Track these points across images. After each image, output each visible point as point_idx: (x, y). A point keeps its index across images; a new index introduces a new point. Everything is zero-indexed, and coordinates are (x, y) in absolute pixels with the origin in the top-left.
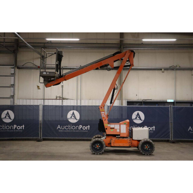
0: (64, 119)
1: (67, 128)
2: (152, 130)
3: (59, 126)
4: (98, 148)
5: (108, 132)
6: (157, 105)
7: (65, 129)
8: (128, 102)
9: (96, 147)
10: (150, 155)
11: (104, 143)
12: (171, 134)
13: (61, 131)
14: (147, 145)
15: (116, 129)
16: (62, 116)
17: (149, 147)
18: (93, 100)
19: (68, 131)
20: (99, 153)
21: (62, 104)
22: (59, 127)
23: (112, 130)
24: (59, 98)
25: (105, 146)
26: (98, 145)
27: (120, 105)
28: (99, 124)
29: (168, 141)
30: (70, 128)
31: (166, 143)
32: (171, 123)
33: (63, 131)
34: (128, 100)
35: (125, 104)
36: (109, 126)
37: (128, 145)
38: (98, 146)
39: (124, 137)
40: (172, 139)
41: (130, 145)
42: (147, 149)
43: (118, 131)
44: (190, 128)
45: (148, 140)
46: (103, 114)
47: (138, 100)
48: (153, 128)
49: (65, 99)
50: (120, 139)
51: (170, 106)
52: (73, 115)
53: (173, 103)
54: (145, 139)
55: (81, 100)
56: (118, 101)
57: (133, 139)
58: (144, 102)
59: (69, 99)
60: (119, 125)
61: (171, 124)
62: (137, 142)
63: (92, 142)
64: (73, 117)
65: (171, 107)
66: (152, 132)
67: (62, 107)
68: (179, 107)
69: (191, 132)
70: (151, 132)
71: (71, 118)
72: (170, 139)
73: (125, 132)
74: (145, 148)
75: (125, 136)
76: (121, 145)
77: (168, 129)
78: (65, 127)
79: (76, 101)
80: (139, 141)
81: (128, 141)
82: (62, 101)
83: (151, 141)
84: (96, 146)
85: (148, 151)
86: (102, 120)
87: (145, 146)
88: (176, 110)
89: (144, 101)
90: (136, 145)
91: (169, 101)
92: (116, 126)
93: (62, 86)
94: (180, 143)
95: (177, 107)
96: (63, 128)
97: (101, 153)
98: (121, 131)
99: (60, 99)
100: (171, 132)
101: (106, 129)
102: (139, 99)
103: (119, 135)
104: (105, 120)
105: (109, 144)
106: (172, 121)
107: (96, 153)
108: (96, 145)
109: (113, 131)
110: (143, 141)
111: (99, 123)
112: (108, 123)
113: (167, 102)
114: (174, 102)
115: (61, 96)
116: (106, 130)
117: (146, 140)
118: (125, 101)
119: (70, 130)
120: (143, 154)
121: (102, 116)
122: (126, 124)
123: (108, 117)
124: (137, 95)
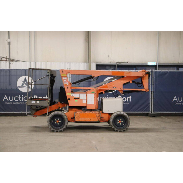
0: (13, 88)
1: (16, 99)
2: (127, 101)
3: (6, 96)
4: (58, 124)
5: (71, 103)
6: (135, 69)
7: (14, 101)
8: (97, 65)
9: (56, 123)
10: (124, 131)
11: (65, 117)
12: (152, 106)
13: (9, 103)
14: (121, 120)
15: (82, 100)
16: (10, 84)
17: (122, 122)
18: (52, 63)
19: (18, 103)
20: (59, 130)
21: (10, 68)
22: (6, 98)
23: (76, 101)
24: (5, 59)
25: (66, 121)
26: (59, 119)
27: (87, 69)
28: (59, 93)
29: (147, 115)
30: (21, 99)
31: (145, 116)
32: (152, 92)
33: (11, 103)
34: (98, 63)
35: (94, 68)
36: (72, 96)
37: (96, 120)
38: (58, 122)
39: (91, 110)
40: (153, 112)
41: (99, 120)
42: (121, 124)
44: (175, 99)
45: (122, 113)
46: (65, 81)
47: (111, 63)
48: (129, 99)
49: (14, 61)
50: (87, 112)
51: (151, 70)
52: (25, 82)
53: (155, 67)
54: (118, 111)
55: (35, 63)
56: (85, 63)
57: (103, 112)
58: (117, 65)
59: (19, 61)
60: (85, 95)
61: (152, 94)
62: (107, 115)
64: (25, 85)
65: (152, 72)
66: (128, 103)
67: (10, 71)
68: (163, 72)
69: (176, 104)
70: (126, 103)
71: (22, 85)
72: (150, 112)
74: (118, 123)
75: (94, 108)
76: (88, 120)
77: (148, 99)
78: (14, 98)
79: (28, 64)
80: (110, 114)
81: (97, 115)
82: (10, 63)
83: (125, 114)
84: (56, 121)
85: (122, 126)
86: (64, 88)
87: (118, 120)
88: (159, 76)
89: (118, 64)
90: (107, 120)
91: (150, 64)
92: (82, 96)
93: (9, 42)
94: (162, 117)
95: (160, 72)
96: (11, 99)
97: (62, 130)
98: (88, 101)
99: (6, 61)
100: (152, 104)
101: (69, 99)
102: (112, 61)
103: (86, 107)
104: (67, 88)
105: (73, 119)
106: (153, 89)
107: (55, 130)
109: (78, 102)
110: (115, 114)
111: (59, 91)
112: (71, 92)
113: (147, 66)
114: (156, 65)
115: (8, 57)
116: (68, 101)
117: (119, 113)
118: (93, 63)
119: (22, 102)
120: (115, 130)
121: (64, 83)
122: (94, 92)
123: (71, 84)
124: (109, 57)
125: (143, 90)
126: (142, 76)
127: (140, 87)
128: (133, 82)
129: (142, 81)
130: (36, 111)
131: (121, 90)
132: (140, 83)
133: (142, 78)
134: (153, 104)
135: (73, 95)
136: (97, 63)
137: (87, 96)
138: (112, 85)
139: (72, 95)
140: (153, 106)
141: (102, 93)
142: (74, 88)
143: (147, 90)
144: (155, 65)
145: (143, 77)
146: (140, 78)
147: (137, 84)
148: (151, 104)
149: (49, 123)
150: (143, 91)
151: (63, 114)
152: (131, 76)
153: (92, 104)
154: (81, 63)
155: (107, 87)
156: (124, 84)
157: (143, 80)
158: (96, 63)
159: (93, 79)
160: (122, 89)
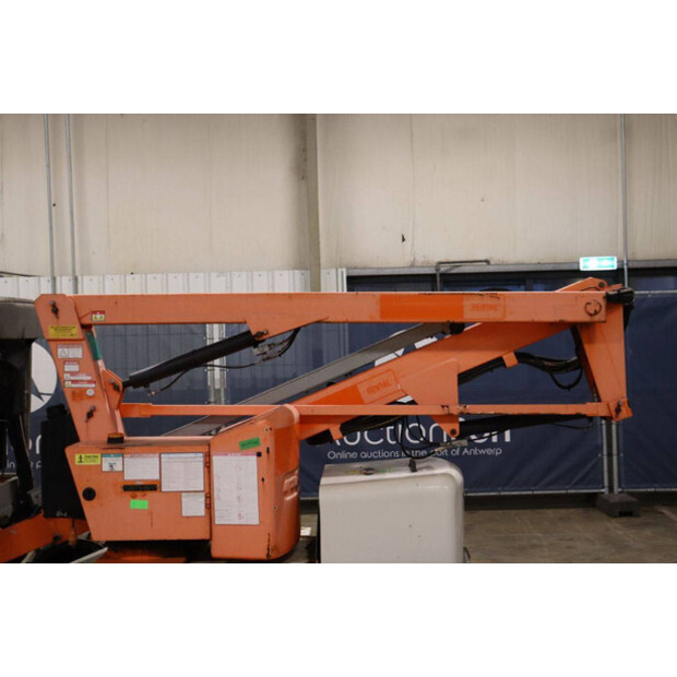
12: (610, 460)
18: (150, 277)
23: (139, 504)
34: (354, 268)
36: (112, 471)
40: (617, 489)
43: (194, 507)
46: (75, 368)
47: (412, 266)
53: (614, 276)
55: (75, 279)
56: (297, 271)
58: (442, 275)
59: (10, 274)
60: (200, 457)
66: (498, 452)
68: (656, 299)
70: (489, 451)
72: (605, 491)
73: (256, 521)
79: (45, 281)
89: (443, 269)
91: (589, 264)
92: (178, 471)
94: (665, 512)
98: (217, 505)
100: (610, 450)
101: (90, 494)
102: (420, 260)
104: (90, 415)
109: (150, 513)
112: (112, 440)
113: (577, 274)
114: (619, 271)
116: (85, 505)
118: (333, 271)
121: (68, 384)
122: (256, 443)
123: (116, 388)
124: (404, 240)
125: (588, 409)
126: (586, 318)
127: (569, 388)
128: (520, 356)
129: (580, 350)
131: (450, 417)
132: (567, 367)
133: (578, 333)
134: (615, 451)
135: (118, 468)
136: (348, 269)
137: (208, 466)
138: (386, 384)
139: (106, 468)
140: (615, 459)
141: (325, 437)
142: (141, 410)
143: (618, 410)
144: (615, 268)
145: (587, 326)
146: (568, 333)
147: (552, 371)
148: (605, 452)
150: (591, 419)
152: (509, 318)
153: (243, 522)
154: (277, 273)
155: (359, 401)
156: (464, 378)
157: (586, 347)
158: (344, 270)
159: (256, 351)
160: (456, 409)
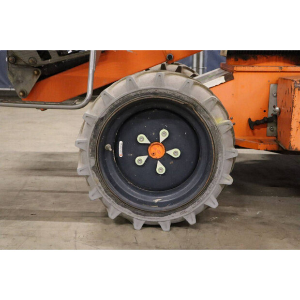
4: (161, 168)
9: (141, 160)
11: (219, 120)
20: (165, 221)
26: (164, 134)
38: (157, 151)
63: (97, 109)
84: (144, 149)
97: (192, 221)
105: (260, 131)
107: (139, 221)
108: (143, 139)
130: (42, 78)
149: (93, 162)
151: (200, 95)
